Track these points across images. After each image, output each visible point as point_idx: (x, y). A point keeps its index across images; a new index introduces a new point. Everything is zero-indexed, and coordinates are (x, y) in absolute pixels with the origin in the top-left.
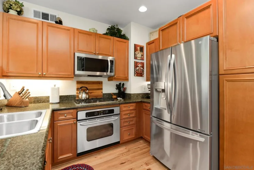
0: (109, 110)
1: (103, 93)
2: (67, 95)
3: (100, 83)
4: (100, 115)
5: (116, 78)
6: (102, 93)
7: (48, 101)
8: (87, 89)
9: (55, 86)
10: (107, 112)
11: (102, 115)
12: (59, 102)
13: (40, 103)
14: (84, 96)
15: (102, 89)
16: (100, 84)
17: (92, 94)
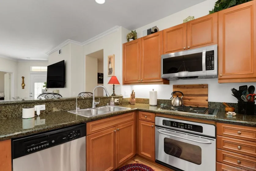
0: (193, 125)
1: (209, 101)
2: (165, 100)
3: (205, 87)
4: (180, 128)
5: (222, 78)
6: (207, 100)
7: (148, 103)
8: (183, 94)
9: (153, 90)
10: (190, 127)
11: (182, 128)
12: (156, 104)
13: (146, 104)
14: (177, 102)
15: (207, 95)
16: (203, 88)
17: (191, 101)
